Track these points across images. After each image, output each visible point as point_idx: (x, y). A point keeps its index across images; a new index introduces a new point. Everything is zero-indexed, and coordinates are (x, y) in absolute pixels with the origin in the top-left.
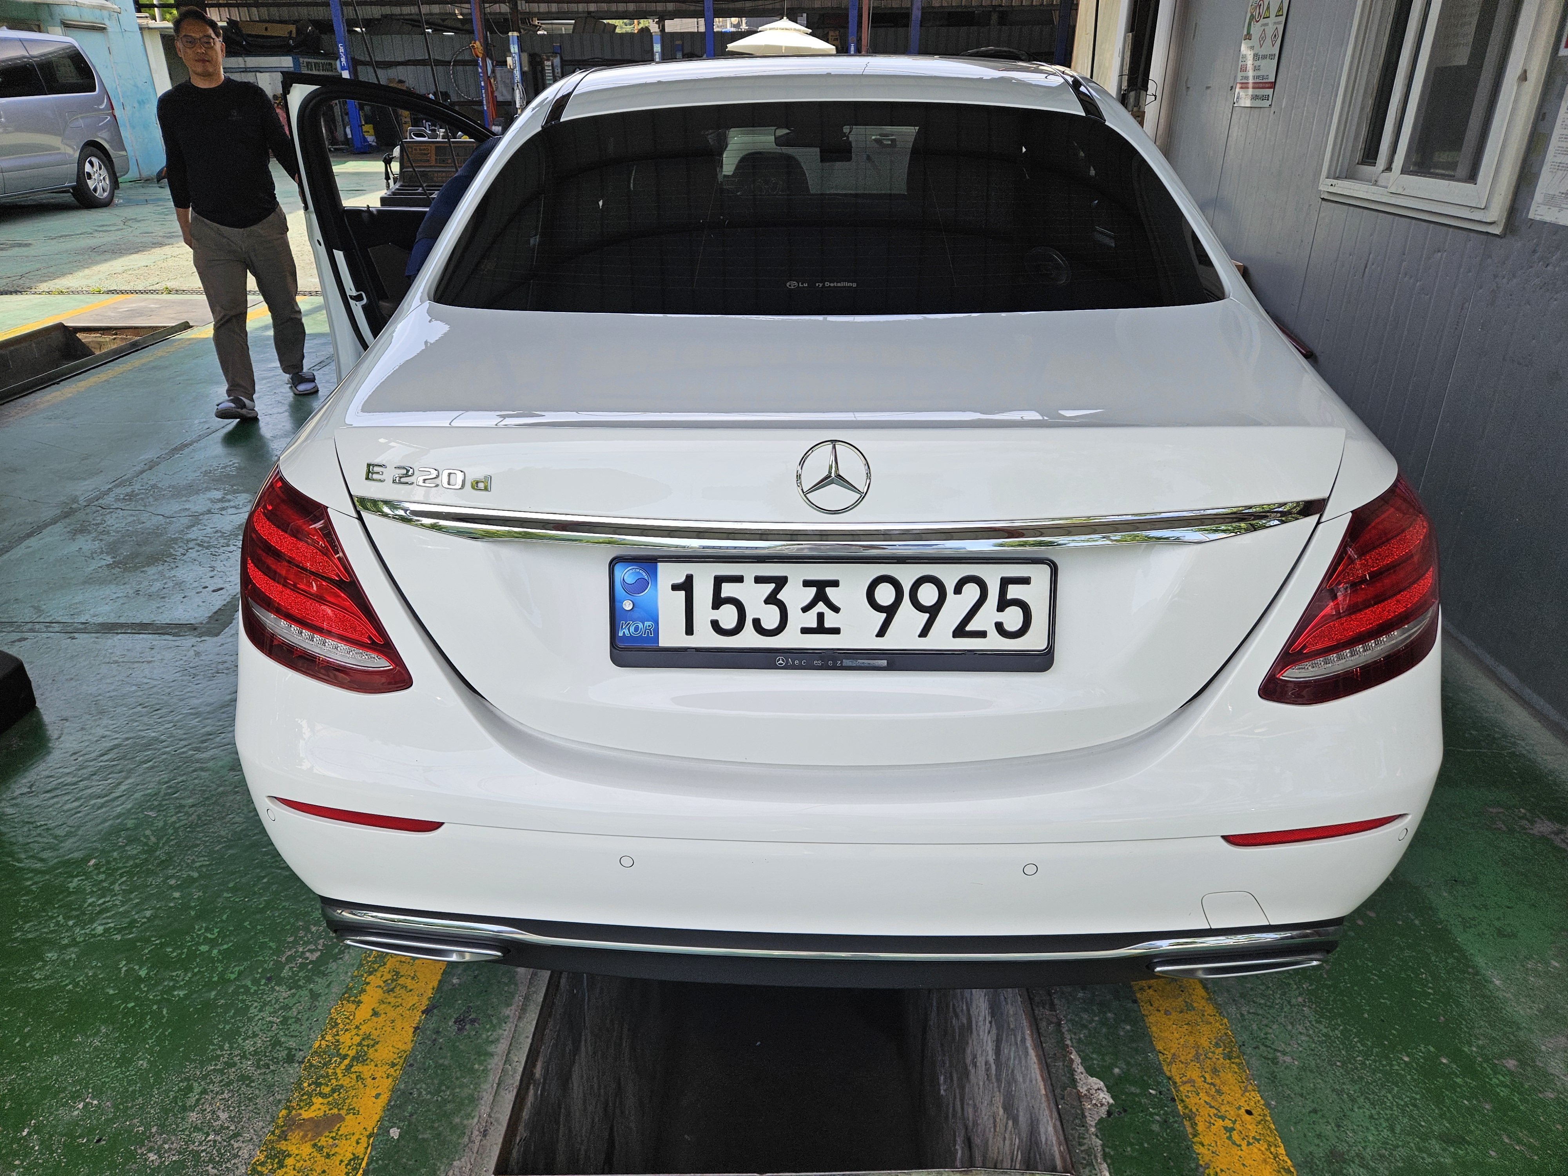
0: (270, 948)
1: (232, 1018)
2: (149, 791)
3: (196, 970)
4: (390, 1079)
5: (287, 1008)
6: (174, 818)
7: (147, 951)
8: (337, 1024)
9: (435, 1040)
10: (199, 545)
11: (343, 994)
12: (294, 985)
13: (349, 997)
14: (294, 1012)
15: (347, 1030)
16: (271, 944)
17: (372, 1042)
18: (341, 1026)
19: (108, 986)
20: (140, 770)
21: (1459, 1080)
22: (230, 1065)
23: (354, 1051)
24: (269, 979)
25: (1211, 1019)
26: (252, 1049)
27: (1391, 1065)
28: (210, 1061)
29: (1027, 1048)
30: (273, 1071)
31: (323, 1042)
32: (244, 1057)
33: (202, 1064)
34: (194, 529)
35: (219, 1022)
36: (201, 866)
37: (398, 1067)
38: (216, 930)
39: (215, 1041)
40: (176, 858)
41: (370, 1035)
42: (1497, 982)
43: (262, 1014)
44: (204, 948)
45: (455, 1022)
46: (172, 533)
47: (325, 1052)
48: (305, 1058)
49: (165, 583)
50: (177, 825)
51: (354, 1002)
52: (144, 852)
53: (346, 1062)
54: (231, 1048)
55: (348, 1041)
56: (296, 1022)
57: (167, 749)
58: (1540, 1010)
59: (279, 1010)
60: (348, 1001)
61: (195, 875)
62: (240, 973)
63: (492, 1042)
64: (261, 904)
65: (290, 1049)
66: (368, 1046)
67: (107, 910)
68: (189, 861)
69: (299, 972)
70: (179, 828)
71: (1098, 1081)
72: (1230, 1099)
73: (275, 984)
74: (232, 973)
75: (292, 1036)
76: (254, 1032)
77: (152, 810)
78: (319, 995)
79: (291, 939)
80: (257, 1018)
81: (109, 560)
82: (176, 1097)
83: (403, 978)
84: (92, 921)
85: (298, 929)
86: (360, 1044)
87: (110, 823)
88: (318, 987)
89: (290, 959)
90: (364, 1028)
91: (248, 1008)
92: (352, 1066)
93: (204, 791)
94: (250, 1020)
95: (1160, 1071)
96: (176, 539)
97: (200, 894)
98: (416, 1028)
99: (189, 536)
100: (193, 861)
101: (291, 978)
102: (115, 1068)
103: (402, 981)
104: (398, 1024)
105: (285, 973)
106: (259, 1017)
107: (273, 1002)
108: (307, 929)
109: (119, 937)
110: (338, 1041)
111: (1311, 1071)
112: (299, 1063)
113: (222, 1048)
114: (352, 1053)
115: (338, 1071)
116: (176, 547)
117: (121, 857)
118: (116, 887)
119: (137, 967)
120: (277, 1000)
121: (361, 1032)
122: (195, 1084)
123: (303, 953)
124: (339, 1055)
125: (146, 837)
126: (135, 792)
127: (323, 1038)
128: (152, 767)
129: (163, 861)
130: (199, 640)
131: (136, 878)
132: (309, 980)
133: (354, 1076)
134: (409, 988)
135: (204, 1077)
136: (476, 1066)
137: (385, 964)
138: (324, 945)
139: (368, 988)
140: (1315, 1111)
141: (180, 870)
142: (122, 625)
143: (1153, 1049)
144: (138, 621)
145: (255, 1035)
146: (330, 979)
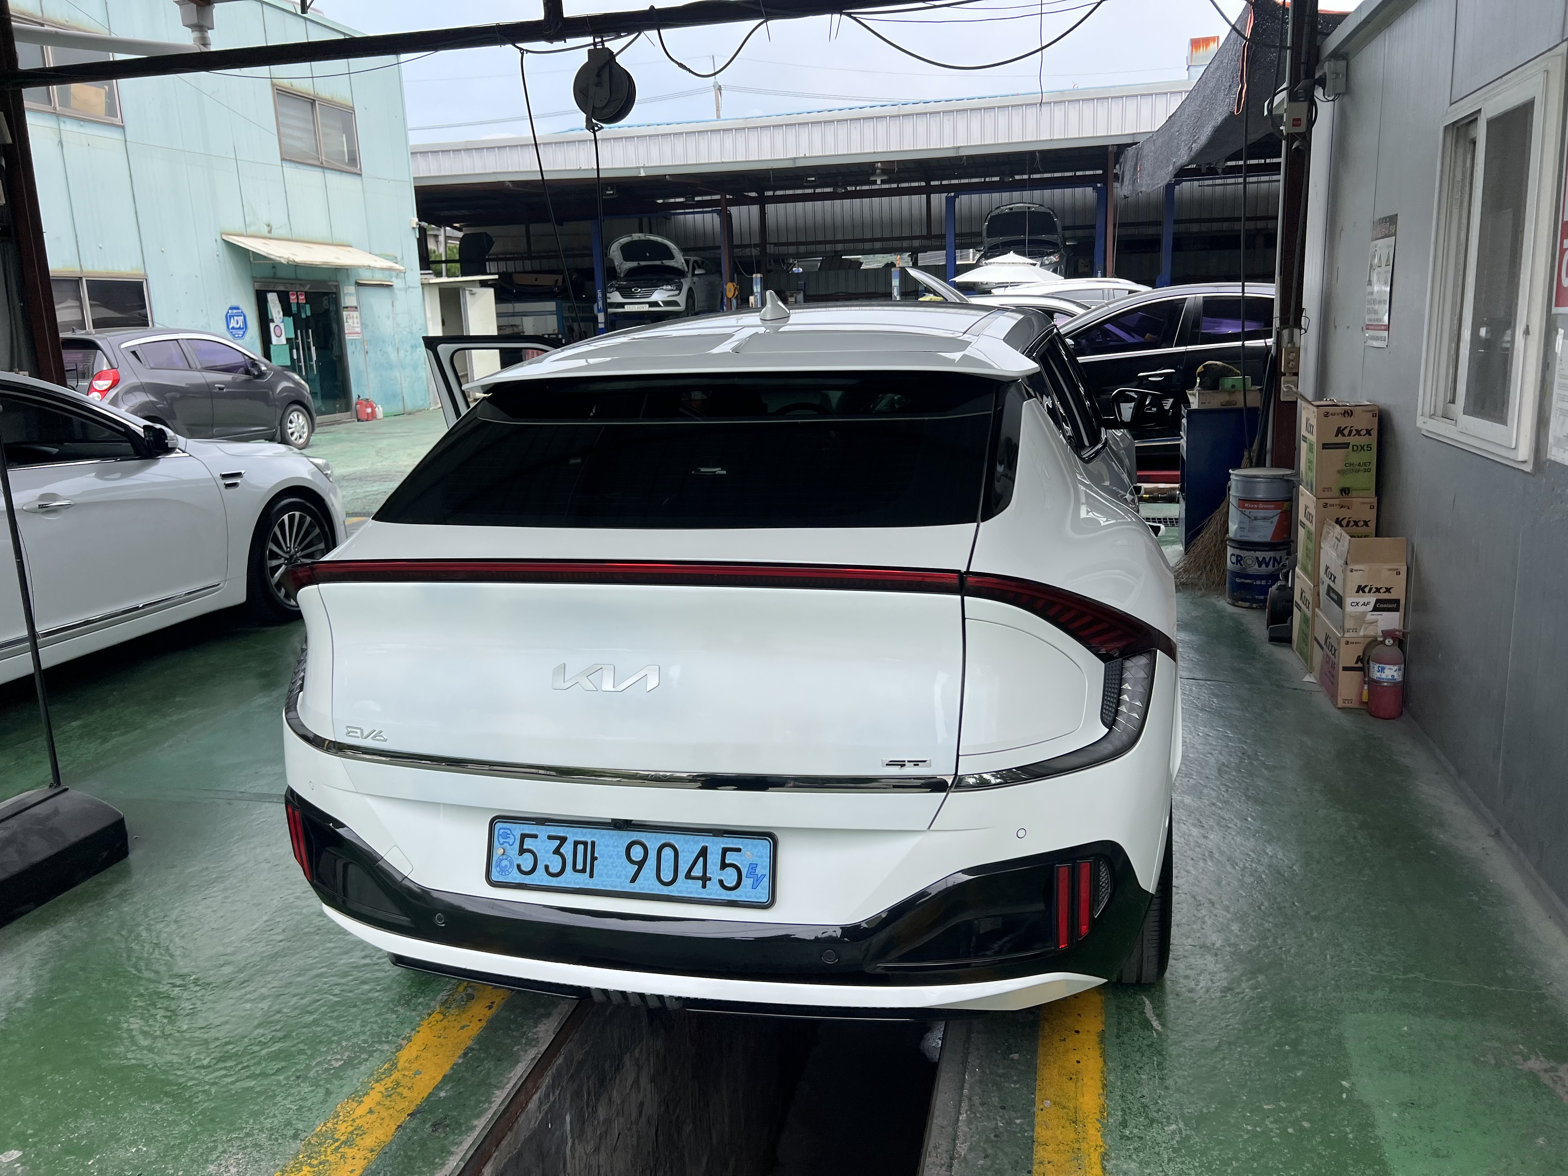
0: (306, 1054)
1: (262, 1102)
3: (245, 1064)
4: (366, 1161)
5: (305, 1099)
8: (338, 1116)
9: (411, 1137)
11: (351, 1095)
12: (315, 1084)
13: (355, 1097)
14: (309, 1103)
15: (344, 1121)
16: (308, 1051)
17: (361, 1132)
18: (341, 1118)
19: (179, 1069)
22: (249, 1135)
23: (346, 1137)
24: (298, 1077)
26: (269, 1126)
28: (235, 1130)
30: (280, 1144)
31: (324, 1128)
32: (261, 1130)
33: (229, 1132)
35: (251, 1104)
37: (375, 1153)
39: (244, 1117)
41: (361, 1127)
43: (284, 1102)
45: (431, 1126)
47: (323, 1135)
48: (306, 1137)
51: (357, 1101)
53: (337, 1144)
54: (254, 1123)
55: (343, 1129)
56: (308, 1111)
59: (298, 1100)
60: (353, 1100)
62: (278, 1070)
63: (456, 1144)
65: (297, 1130)
66: (357, 1135)
69: (322, 1074)
73: (302, 1082)
74: (272, 1069)
75: (302, 1121)
76: (274, 1114)
79: (325, 1049)
80: (280, 1104)
82: (202, 1153)
83: (402, 1088)
86: (352, 1133)
88: (334, 1086)
89: (318, 1064)
90: (358, 1121)
91: (275, 1096)
92: (340, 1148)
94: (275, 1104)
98: (399, 1126)
101: (315, 1078)
103: (399, 1090)
104: (386, 1121)
105: (312, 1074)
106: (282, 1104)
107: (296, 1094)
108: (339, 1043)
110: (335, 1128)
112: (301, 1140)
113: (247, 1123)
114: (343, 1138)
115: (329, 1150)
117: (215, 975)
118: (206, 998)
119: (203, 1057)
120: (299, 1093)
121: (355, 1124)
122: (220, 1146)
123: (330, 1060)
124: (333, 1138)
125: (239, 961)
127: (325, 1124)
129: (245, 981)
131: (221, 991)
132: (328, 1081)
133: (339, 1155)
134: (404, 1096)
135: (228, 1141)
136: (437, 1161)
137: (391, 1075)
138: (348, 1056)
139: (371, 1093)
141: (256, 987)
145: (274, 1116)
146: (344, 1082)
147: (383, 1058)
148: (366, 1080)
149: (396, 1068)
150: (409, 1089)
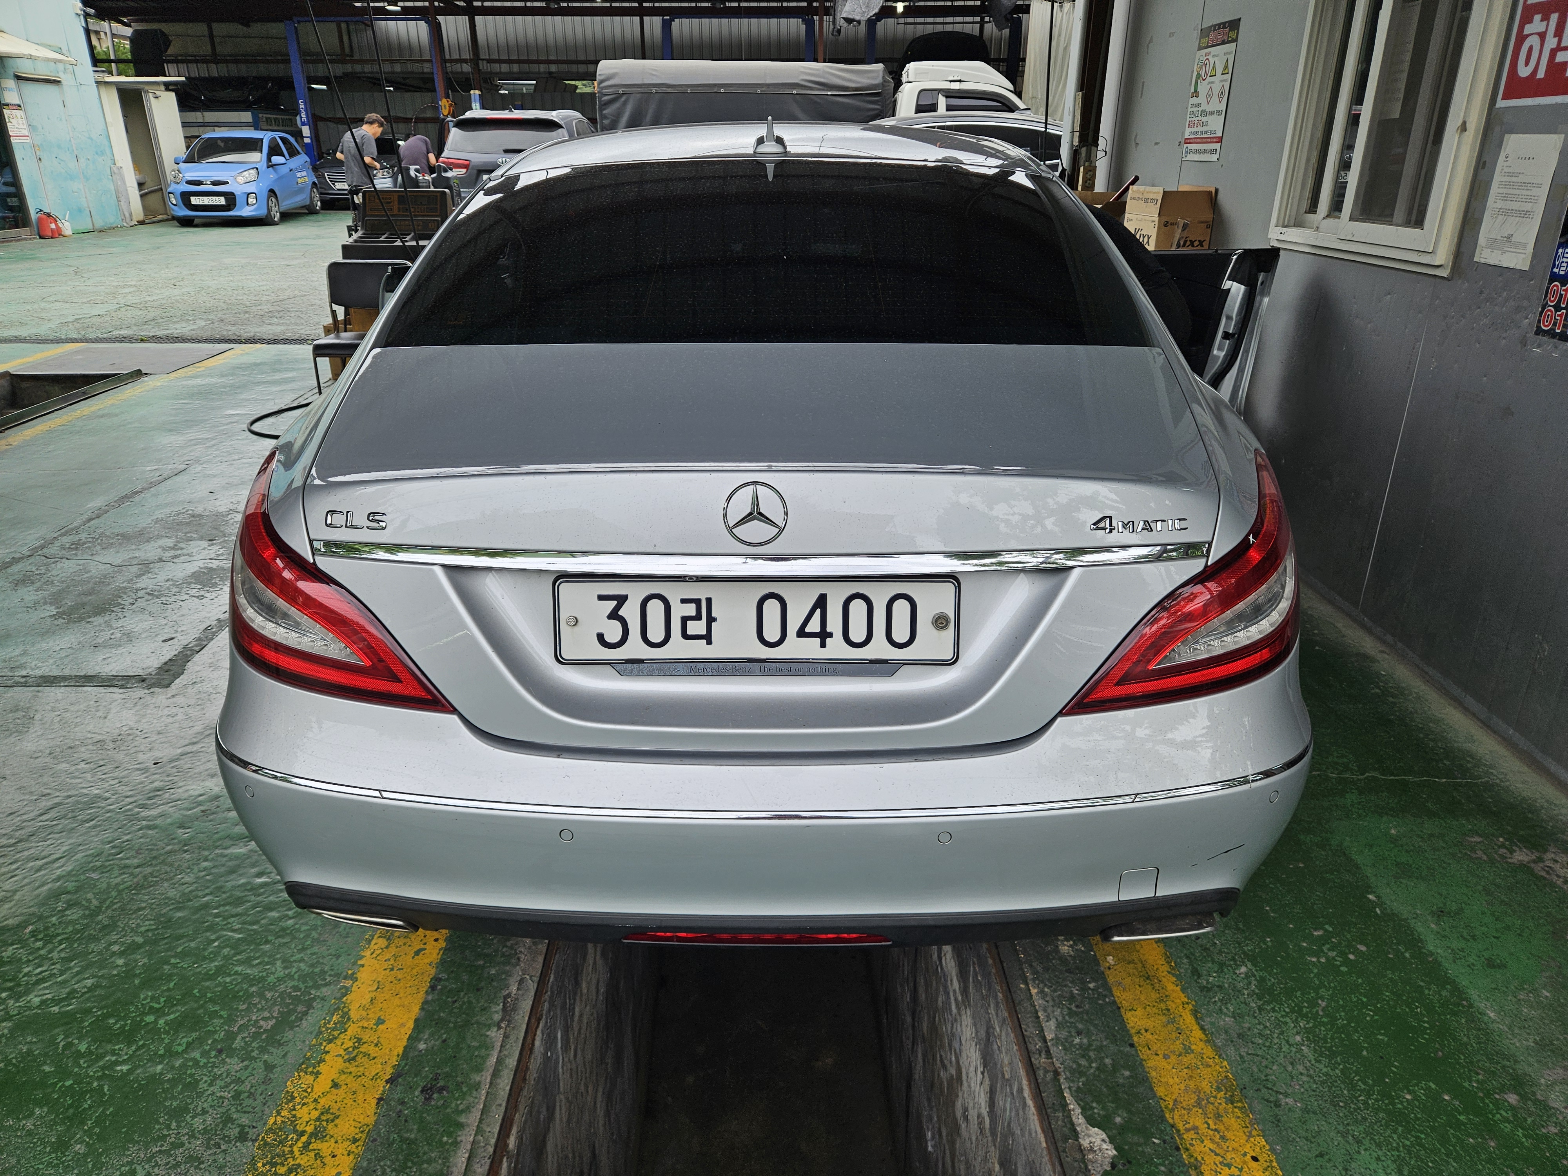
0: (221, 1017)
1: (180, 1094)
2: (91, 852)
3: (141, 1043)
4: (352, 1156)
5: (239, 1081)
6: (119, 880)
7: (86, 1024)
8: (293, 1098)
9: (400, 1111)
10: (149, 594)
11: (300, 1065)
12: (247, 1057)
13: (307, 1068)
14: (246, 1086)
15: (304, 1104)
16: (222, 1013)
17: (331, 1117)
18: (298, 1100)
19: (45, 1063)
20: (82, 829)
21: (1462, 1118)
22: (176, 1146)
23: (312, 1126)
24: (220, 1051)
25: (1211, 1062)
26: (201, 1127)
27: (1394, 1104)
28: (155, 1141)
29: (1024, 1098)
30: (224, 1151)
31: (279, 1119)
32: (192, 1136)
33: (147, 1146)
34: (144, 577)
35: (165, 1100)
36: (148, 930)
37: (360, 1143)
38: (162, 1000)
39: (161, 1120)
40: (119, 923)
41: (329, 1109)
42: (1492, 1015)
43: (212, 1089)
44: (150, 1019)
45: (422, 1092)
46: (120, 581)
47: (280, 1129)
48: (259, 1135)
49: (112, 634)
50: (121, 887)
51: (312, 1073)
52: (84, 917)
53: (304, 1139)
54: (178, 1127)
55: (306, 1115)
56: (248, 1097)
57: (112, 807)
58: (1535, 1042)
59: (230, 1084)
60: (306, 1073)
61: (140, 940)
62: (189, 1045)
63: (463, 1111)
64: (211, 970)
65: (242, 1127)
66: (327, 1121)
67: (44, 980)
68: (134, 925)
69: (252, 1042)
70: (124, 890)
71: (1100, 1132)
72: (1235, 1145)
73: (227, 1057)
74: (179, 1045)
75: (245, 1112)
76: (203, 1109)
77: (94, 871)
78: (274, 1067)
79: (245, 1007)
80: (207, 1093)
81: (53, 611)
83: (365, 1045)
84: (27, 993)
85: (252, 995)
86: (318, 1119)
87: (49, 886)
88: (274, 1056)
89: (242, 1028)
90: (322, 1101)
91: (197, 1082)
92: (310, 1143)
93: (152, 850)
94: (199, 1095)
95: (1163, 1118)
96: (125, 588)
97: (146, 960)
98: (380, 1100)
99: (138, 585)
100: (138, 926)
101: (243, 1048)
102: (50, 1153)
103: (363, 1049)
104: (360, 1097)
105: (238, 1043)
106: (209, 1092)
107: (224, 1075)
108: (262, 995)
109: (56, 1009)
110: (294, 1116)
111: (1314, 1113)
112: (253, 1141)
113: (168, 1127)
114: (310, 1129)
115: (295, 1149)
116: (125, 596)
117: (60, 923)
118: (55, 955)
119: (76, 1042)
120: (229, 1074)
121: (319, 1107)
123: (256, 1021)
124: (295, 1131)
125: (89, 901)
126: (76, 853)
127: (278, 1113)
128: (95, 827)
129: (105, 927)
130: (147, 691)
131: (76, 945)
132: (263, 1050)
133: (312, 1154)
134: (373, 1055)
135: (149, 1160)
136: (445, 1139)
137: (346, 1031)
138: (279, 1012)
139: (327, 1057)
140: (1321, 1155)
141: (124, 936)
142: (65, 678)
143: (1155, 1096)
144: (82, 674)
145: (204, 1112)
146: (286, 1049)
147: (326, 1008)
148: (314, 1041)
149: (349, 1019)
150: (376, 1045)
